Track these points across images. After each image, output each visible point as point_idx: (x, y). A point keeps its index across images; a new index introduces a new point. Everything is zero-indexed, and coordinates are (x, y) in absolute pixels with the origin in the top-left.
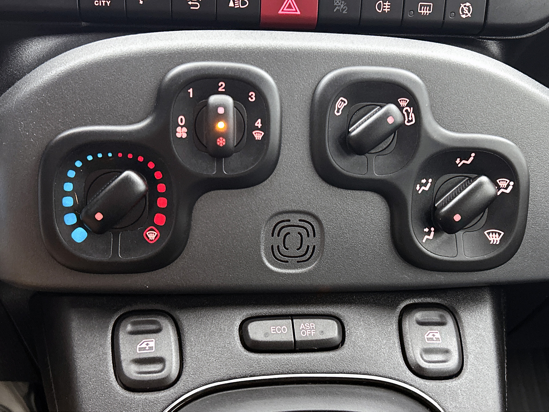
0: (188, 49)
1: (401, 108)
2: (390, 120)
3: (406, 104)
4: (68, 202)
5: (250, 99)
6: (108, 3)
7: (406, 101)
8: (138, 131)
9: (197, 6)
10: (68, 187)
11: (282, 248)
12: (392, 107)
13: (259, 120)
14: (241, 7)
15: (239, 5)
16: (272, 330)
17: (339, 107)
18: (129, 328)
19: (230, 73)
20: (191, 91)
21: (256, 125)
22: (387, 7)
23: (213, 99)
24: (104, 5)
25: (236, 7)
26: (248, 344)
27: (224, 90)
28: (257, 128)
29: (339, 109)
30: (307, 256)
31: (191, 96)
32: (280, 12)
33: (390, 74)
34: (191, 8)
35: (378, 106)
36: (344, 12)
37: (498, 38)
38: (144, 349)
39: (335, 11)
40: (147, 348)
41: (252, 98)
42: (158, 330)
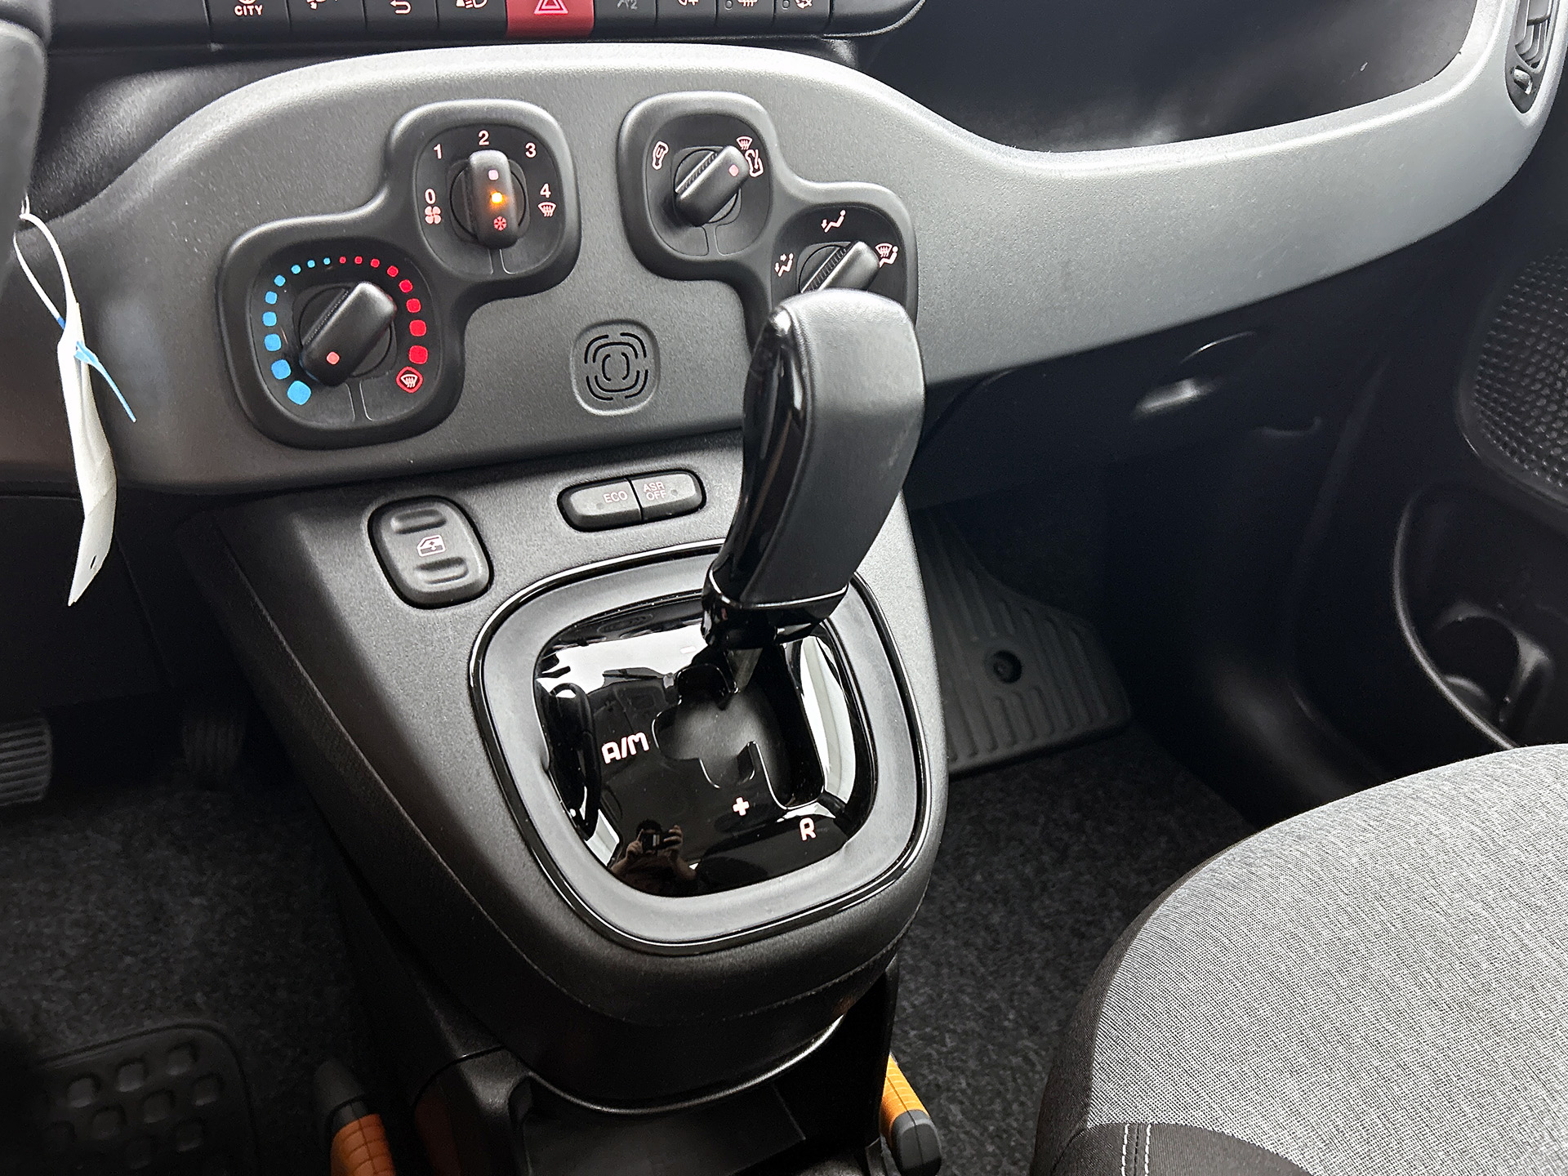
0: (421, 82)
1: (743, 152)
2: (733, 171)
3: (748, 145)
4: (273, 343)
5: (527, 153)
6: (259, 10)
7: (749, 141)
8: (365, 220)
9: (406, 8)
10: (270, 319)
11: (601, 378)
12: (731, 151)
13: (546, 186)
14: (476, 6)
15: (472, 3)
16: (606, 499)
17: (658, 157)
18: (395, 524)
19: (494, 116)
20: (438, 148)
21: (542, 193)
23: (476, 158)
24: (251, 13)
25: (467, 7)
26: (576, 522)
27: (487, 143)
28: (544, 199)
29: (658, 159)
30: (639, 387)
31: (440, 157)
32: (537, 12)
33: (722, 102)
34: (397, 12)
35: (711, 150)
36: (633, 7)
37: (848, 35)
38: (429, 550)
39: (619, 5)
40: (433, 548)
41: (531, 153)
42: (441, 523)
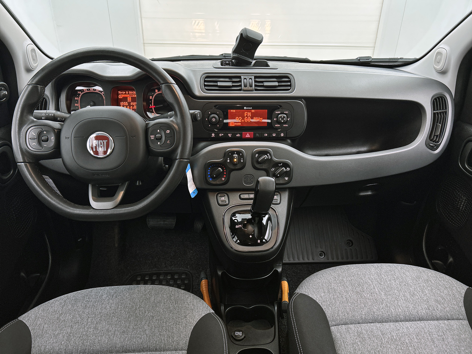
0: (230, 146)
1: (268, 156)
2: (266, 158)
4: (209, 173)
6: (214, 136)
7: (269, 154)
8: (221, 161)
10: (209, 171)
11: (247, 181)
12: (266, 156)
13: (242, 158)
16: (244, 196)
17: (257, 156)
18: (219, 195)
19: (237, 150)
20: (230, 154)
22: (267, 135)
23: (234, 155)
25: (238, 136)
26: (241, 198)
27: (236, 154)
28: (242, 160)
30: (251, 182)
32: (246, 137)
33: (266, 149)
34: (230, 137)
35: (263, 156)
36: (258, 137)
37: (290, 139)
38: (222, 199)
39: (256, 136)
41: (241, 155)
42: (224, 196)
